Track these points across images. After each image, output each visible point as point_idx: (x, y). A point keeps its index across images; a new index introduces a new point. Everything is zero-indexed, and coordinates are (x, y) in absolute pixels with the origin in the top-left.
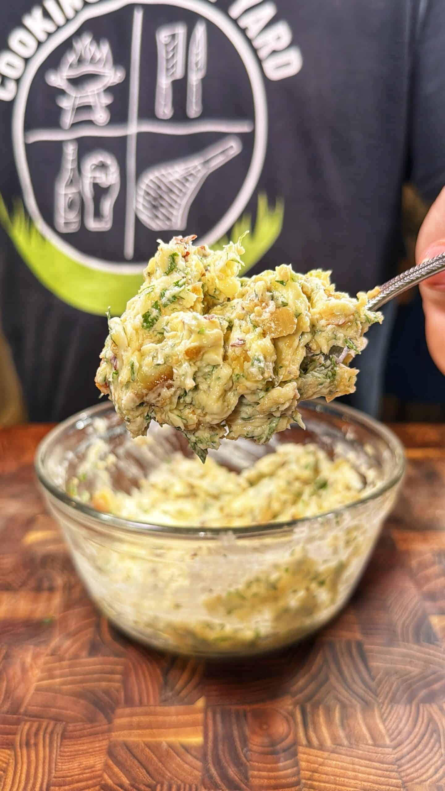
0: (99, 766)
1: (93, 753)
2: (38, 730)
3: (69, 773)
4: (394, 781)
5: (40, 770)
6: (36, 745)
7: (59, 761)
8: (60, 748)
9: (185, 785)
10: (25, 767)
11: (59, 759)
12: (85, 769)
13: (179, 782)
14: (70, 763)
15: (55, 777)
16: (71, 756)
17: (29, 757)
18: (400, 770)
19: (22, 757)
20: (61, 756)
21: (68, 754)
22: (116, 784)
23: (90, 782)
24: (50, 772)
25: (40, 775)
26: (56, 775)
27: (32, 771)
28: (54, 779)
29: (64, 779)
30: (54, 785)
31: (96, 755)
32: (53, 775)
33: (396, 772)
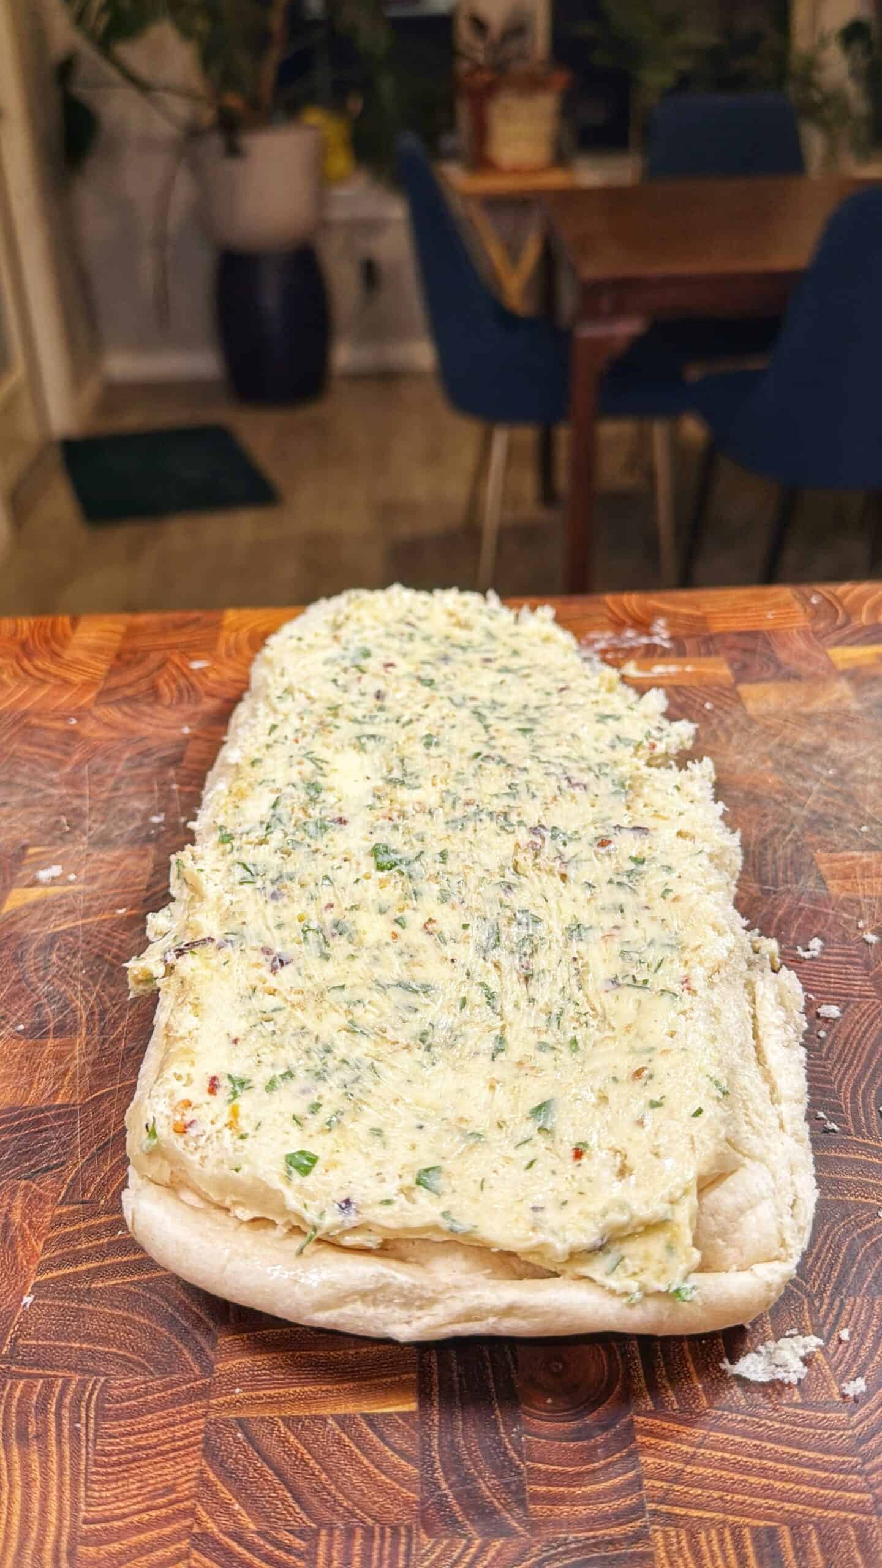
0: (185, 1488)
1: (171, 1455)
2: (45, 1399)
3: (119, 1508)
4: (857, 1497)
5: (53, 1505)
6: (41, 1437)
7: (95, 1477)
8: (95, 1445)
9: (382, 1529)
10: (18, 1494)
11: (93, 1473)
12: (154, 1498)
13: (370, 1522)
14: (120, 1484)
15: (85, 1522)
16: (120, 1464)
17: (26, 1468)
18: (868, 1467)
19: (9, 1471)
20: (96, 1464)
21: (115, 1458)
22: (225, 1534)
23: (167, 1530)
24: (75, 1509)
25: (53, 1518)
26: (89, 1516)
27: (36, 1507)
28: (85, 1527)
29: (107, 1525)
30: (85, 1541)
31: (178, 1460)
32: (82, 1515)
33: (860, 1473)
